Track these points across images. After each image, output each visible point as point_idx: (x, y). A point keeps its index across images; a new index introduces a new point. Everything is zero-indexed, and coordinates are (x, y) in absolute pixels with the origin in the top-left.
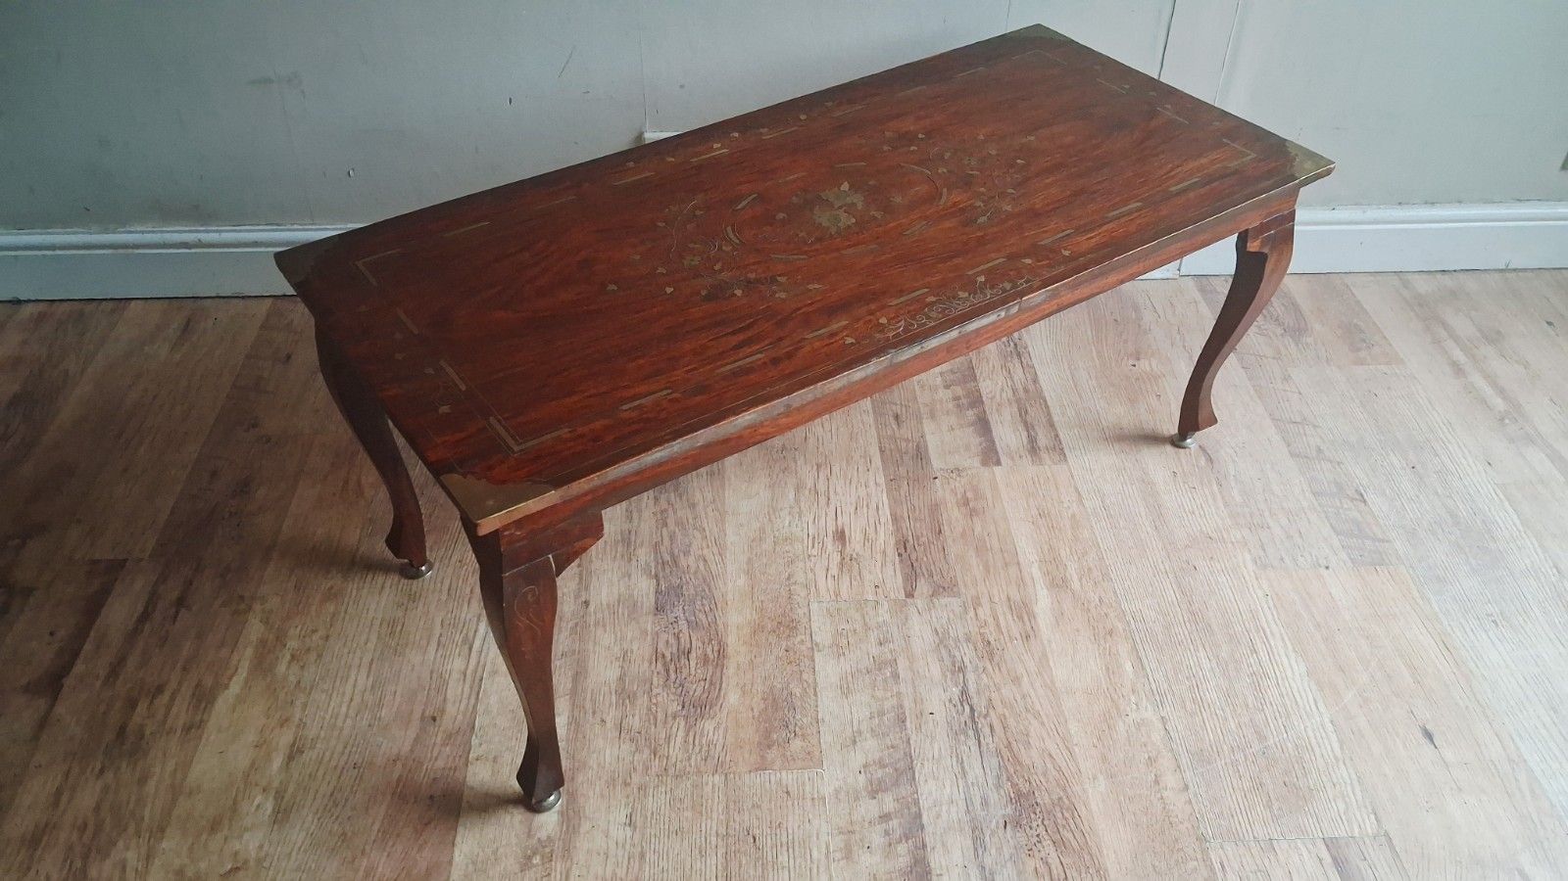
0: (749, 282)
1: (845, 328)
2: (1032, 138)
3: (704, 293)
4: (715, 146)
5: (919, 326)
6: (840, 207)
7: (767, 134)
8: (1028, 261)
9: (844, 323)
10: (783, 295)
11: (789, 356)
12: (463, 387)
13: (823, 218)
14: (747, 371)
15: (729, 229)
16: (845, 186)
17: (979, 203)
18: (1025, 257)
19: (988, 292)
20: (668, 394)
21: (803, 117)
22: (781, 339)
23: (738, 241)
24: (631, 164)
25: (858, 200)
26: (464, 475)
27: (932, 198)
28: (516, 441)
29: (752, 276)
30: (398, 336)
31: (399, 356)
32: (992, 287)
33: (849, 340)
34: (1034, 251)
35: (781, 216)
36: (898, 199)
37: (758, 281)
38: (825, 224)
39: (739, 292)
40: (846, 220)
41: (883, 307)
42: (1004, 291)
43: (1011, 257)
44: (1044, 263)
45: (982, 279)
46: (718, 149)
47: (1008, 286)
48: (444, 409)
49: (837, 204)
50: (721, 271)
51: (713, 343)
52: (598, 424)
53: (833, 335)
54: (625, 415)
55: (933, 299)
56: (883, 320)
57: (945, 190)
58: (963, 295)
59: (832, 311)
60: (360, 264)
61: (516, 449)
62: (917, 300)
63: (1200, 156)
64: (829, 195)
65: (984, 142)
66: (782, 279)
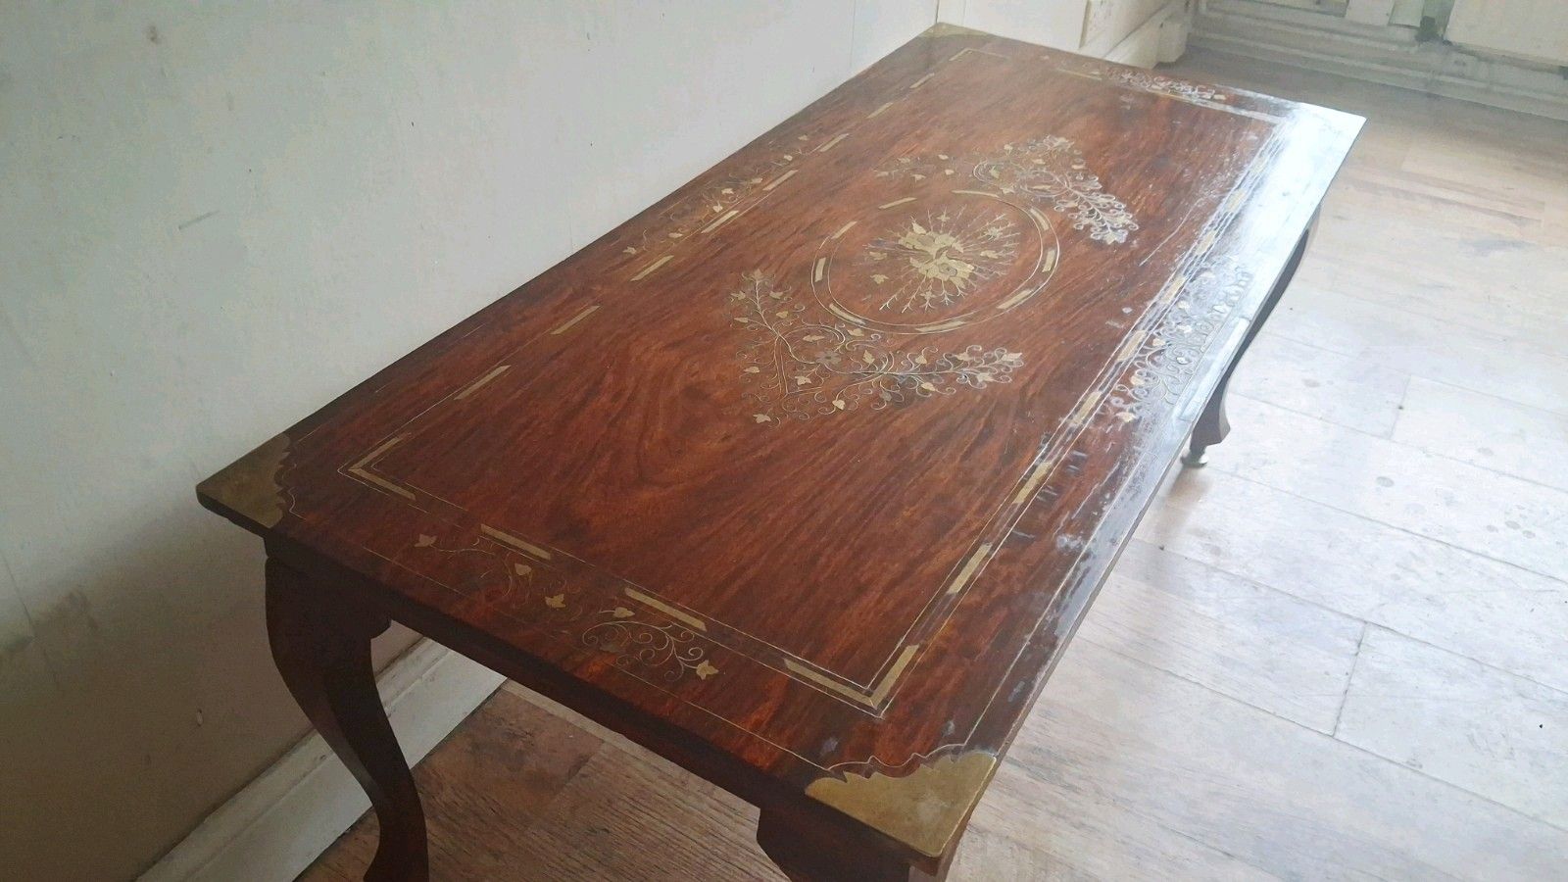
0: (926, 369)
1: (1105, 402)
3: (886, 397)
4: (718, 208)
6: (939, 254)
7: (766, 185)
9: (1099, 395)
10: (984, 378)
12: (700, 624)
13: (932, 270)
15: (831, 306)
16: (918, 229)
20: (990, 554)
21: (789, 158)
23: (860, 321)
24: (632, 251)
25: (944, 240)
26: (838, 774)
27: (1028, 225)
28: (859, 689)
29: (922, 360)
30: (522, 569)
31: (556, 601)
35: (880, 279)
36: (996, 232)
37: (936, 365)
38: (944, 278)
39: (928, 386)
40: (962, 268)
46: (724, 211)
48: (705, 670)
49: (931, 251)
50: (878, 363)
51: (969, 462)
52: (944, 629)
57: (1034, 212)
59: (1066, 381)
60: (356, 469)
61: (871, 702)
64: (909, 242)
65: (1014, 151)
66: (963, 357)
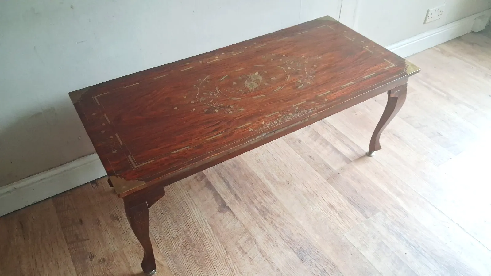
0: (221, 107)
1: (250, 125)
2: (320, 57)
3: (205, 111)
4: (216, 57)
5: (275, 125)
6: (254, 81)
7: (234, 54)
8: (313, 102)
9: (250, 123)
10: (231, 112)
11: (230, 135)
12: (122, 144)
13: (248, 84)
14: (215, 140)
15: (217, 88)
16: (257, 73)
17: (300, 81)
18: (312, 101)
19: (299, 113)
20: (188, 148)
21: (246, 48)
22: (228, 129)
23: (219, 92)
24: (188, 64)
25: (260, 78)
27: (284, 78)
28: (135, 164)
29: (222, 105)
30: (104, 124)
31: (103, 132)
32: (300, 112)
33: (251, 130)
34: (315, 99)
35: (234, 83)
36: (273, 79)
37: (224, 107)
38: (249, 87)
39: (217, 111)
40: (255, 85)
41: (264, 118)
42: (304, 113)
43: (308, 101)
44: (318, 103)
45: (297, 108)
46: (217, 58)
47: (305, 111)
48: (114, 152)
49: (253, 79)
50: (212, 103)
51: (205, 129)
52: (163, 159)
53: (246, 127)
54: (173, 156)
55: (280, 115)
56: (263, 123)
57: (289, 76)
58: (290, 114)
59: (247, 118)
61: (135, 167)
62: (275, 116)
63: (375, 65)
64: (251, 76)
65: (304, 58)
66: (232, 107)
